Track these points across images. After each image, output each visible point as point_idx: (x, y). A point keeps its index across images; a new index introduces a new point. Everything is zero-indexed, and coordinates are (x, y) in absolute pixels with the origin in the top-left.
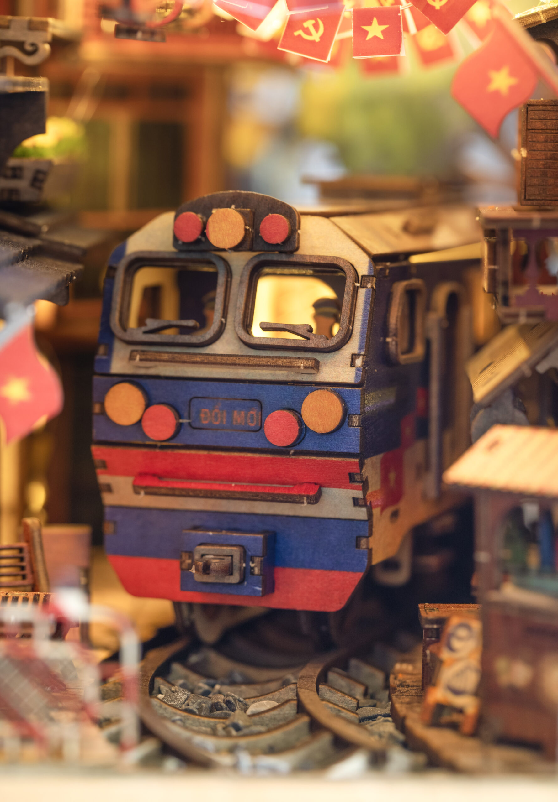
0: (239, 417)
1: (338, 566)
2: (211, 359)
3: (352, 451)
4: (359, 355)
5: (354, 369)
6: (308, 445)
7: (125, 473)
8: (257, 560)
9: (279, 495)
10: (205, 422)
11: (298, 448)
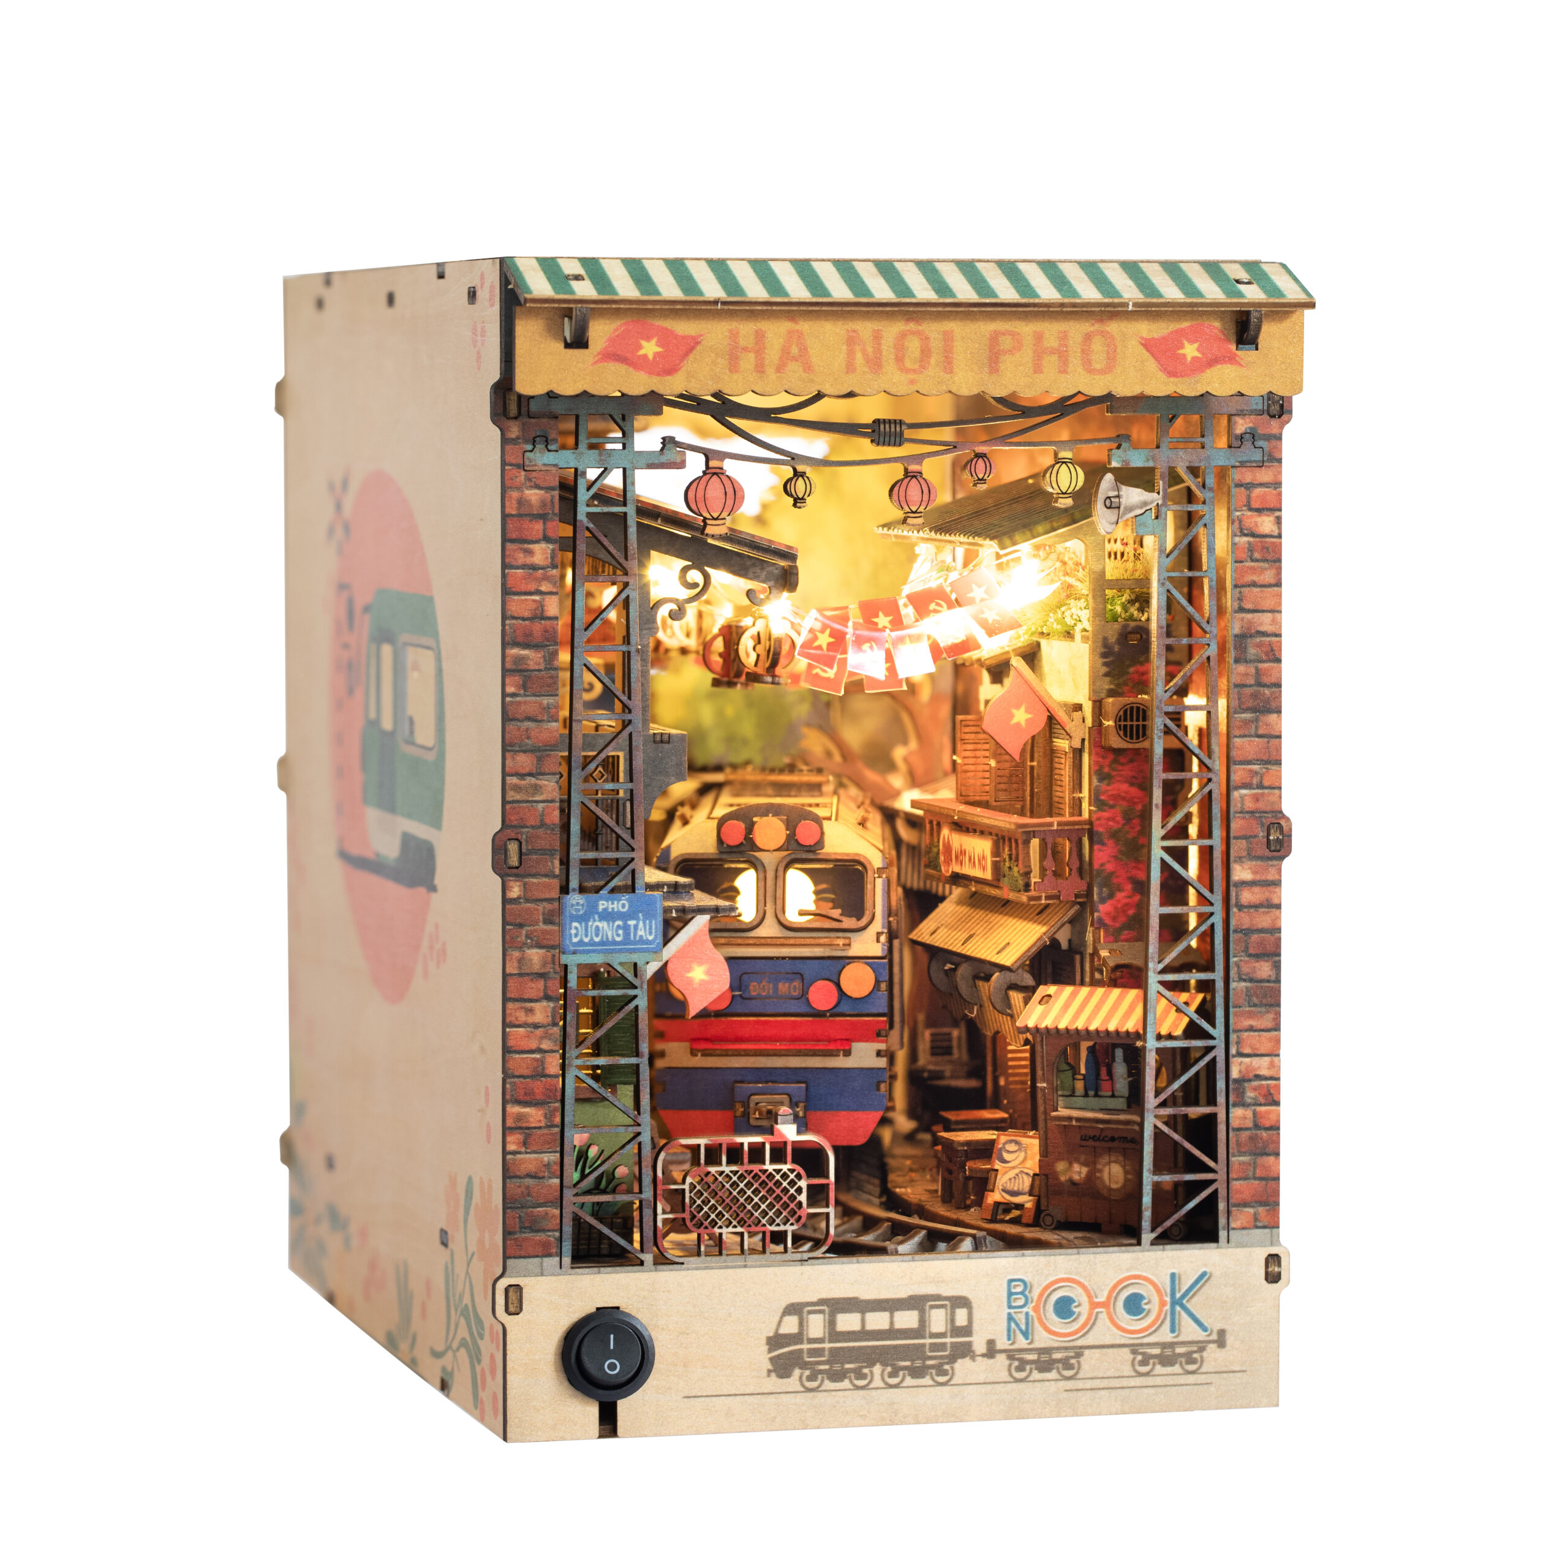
0: (783, 987)
1: (861, 1107)
2: (763, 941)
3: (881, 1011)
4: (882, 933)
5: (880, 945)
6: (844, 1008)
7: (681, 1040)
8: (801, 1105)
9: (819, 1050)
10: (754, 994)
11: (836, 1010)
